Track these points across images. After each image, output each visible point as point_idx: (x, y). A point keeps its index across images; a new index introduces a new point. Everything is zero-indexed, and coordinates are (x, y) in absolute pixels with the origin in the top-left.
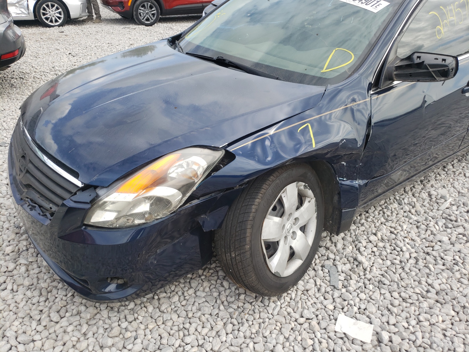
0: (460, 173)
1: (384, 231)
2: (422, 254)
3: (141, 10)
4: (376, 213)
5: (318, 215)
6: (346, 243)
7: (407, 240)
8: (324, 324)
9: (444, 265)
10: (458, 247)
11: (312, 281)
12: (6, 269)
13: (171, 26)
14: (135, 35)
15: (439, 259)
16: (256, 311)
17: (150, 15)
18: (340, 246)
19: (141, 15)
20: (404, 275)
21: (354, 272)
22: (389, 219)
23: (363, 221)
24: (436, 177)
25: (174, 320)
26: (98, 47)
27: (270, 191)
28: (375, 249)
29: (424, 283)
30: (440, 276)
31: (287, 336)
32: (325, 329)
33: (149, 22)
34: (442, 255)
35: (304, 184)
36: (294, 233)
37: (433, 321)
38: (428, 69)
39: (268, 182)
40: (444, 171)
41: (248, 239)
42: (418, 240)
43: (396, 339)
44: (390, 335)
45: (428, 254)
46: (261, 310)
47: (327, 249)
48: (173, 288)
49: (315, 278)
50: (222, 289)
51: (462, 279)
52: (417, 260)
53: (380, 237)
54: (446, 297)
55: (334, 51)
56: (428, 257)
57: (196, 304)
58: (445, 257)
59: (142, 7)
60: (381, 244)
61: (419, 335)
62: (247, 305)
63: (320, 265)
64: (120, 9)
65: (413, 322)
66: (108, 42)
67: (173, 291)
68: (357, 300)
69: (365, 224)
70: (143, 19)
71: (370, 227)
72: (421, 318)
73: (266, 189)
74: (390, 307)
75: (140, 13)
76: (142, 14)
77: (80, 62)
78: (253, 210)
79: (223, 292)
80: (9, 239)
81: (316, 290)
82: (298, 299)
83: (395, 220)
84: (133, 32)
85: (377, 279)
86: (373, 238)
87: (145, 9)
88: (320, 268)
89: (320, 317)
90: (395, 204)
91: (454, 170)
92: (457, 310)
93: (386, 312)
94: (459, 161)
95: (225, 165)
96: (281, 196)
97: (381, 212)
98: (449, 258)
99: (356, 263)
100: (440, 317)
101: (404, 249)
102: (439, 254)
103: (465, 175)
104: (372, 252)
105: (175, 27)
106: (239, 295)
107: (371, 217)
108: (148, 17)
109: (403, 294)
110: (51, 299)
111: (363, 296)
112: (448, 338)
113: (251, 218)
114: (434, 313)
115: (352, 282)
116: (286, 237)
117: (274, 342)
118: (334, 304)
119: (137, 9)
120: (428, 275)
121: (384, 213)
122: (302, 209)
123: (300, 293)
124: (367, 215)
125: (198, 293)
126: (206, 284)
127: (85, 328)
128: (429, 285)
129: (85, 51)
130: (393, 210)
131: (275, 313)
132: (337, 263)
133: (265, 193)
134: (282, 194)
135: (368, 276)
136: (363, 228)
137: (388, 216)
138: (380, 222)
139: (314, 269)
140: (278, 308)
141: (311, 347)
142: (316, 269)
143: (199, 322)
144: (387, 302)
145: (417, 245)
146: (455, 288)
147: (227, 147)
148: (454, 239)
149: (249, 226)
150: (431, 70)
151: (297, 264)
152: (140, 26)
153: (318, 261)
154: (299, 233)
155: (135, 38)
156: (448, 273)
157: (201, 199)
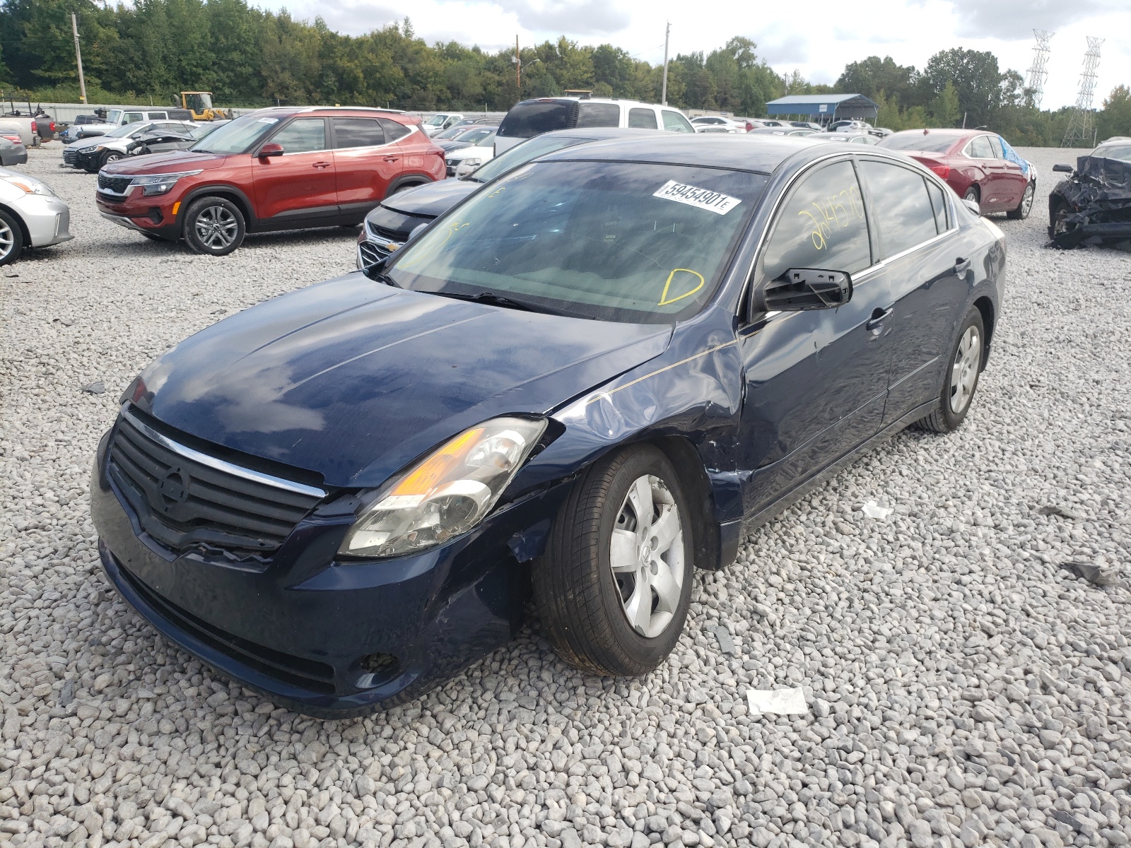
0: (894, 471)
1: (791, 567)
2: (856, 592)
3: (202, 223)
4: (772, 542)
5: (683, 533)
6: (731, 591)
7: (830, 577)
8: (726, 706)
9: (891, 602)
10: (908, 575)
11: (691, 652)
12: (110, 714)
13: (274, 253)
14: (196, 275)
15: (883, 595)
16: (611, 706)
17: (224, 232)
18: (723, 596)
19: (201, 234)
20: (834, 624)
21: (757, 631)
22: (794, 549)
23: (752, 557)
24: (856, 480)
25: (473, 739)
26: (118, 304)
27: (616, 486)
28: (782, 595)
29: (867, 631)
30: (888, 618)
31: (672, 731)
32: (730, 712)
33: (220, 248)
34: (886, 589)
35: (658, 479)
36: (653, 563)
37: (889, 675)
38: (812, 291)
39: (610, 472)
40: (868, 470)
41: (593, 563)
42: (847, 574)
43: (841, 707)
44: (831, 704)
45: (865, 591)
46: (619, 704)
47: (704, 603)
48: (454, 696)
49: (695, 647)
50: (541, 684)
51: (921, 618)
52: (850, 600)
53: (785, 577)
54: (902, 644)
55: (672, 273)
56: (866, 595)
57: (505, 712)
58: (892, 591)
59: (204, 216)
60: (790, 587)
61: (873, 696)
62: (592, 700)
63: (699, 627)
64: (152, 223)
65: (861, 683)
66: (138, 292)
67: (456, 700)
68: (771, 667)
69: (757, 560)
70: (207, 241)
71: (766, 564)
72: (871, 675)
73: (611, 480)
74: (822, 669)
75: (199, 230)
76: (203, 231)
77: (89, 335)
78: (596, 516)
79: (546, 688)
80: (91, 666)
81: (702, 663)
82: (675, 679)
83: (805, 551)
84: (189, 270)
85: (795, 635)
86: (774, 579)
87: (211, 219)
88: (700, 633)
89: (718, 698)
90: (799, 527)
91: (884, 467)
92: (920, 657)
93: (818, 676)
94: (888, 453)
95: (547, 445)
96: (629, 498)
97: (779, 541)
98: (897, 592)
99: (756, 617)
100: (898, 669)
101: (828, 588)
102: (882, 589)
103: (901, 473)
104: (778, 600)
105: (283, 256)
106: (575, 688)
107: (764, 550)
108: (217, 237)
109: (838, 649)
110: (230, 743)
111: (778, 661)
112: (914, 694)
113: (594, 528)
114: (889, 665)
115: (757, 644)
116: (643, 569)
117: (653, 743)
118: (736, 676)
119: (194, 219)
120: (871, 620)
121: (784, 542)
122: (661, 521)
123: (675, 671)
124: (757, 547)
125: (503, 696)
126: (511, 681)
127: (314, 775)
128: (875, 633)
129: (90, 313)
130: (798, 536)
131: (644, 703)
132: (726, 620)
133: (609, 488)
134: (631, 495)
135: (780, 632)
136: (754, 568)
137: (792, 546)
138: (779, 555)
139: (690, 636)
140: (646, 697)
141: (715, 738)
142: (693, 635)
143: (518, 735)
144: (818, 665)
145: (847, 581)
146: (913, 631)
147: (551, 414)
148: (900, 565)
149: (593, 542)
150: (816, 292)
151: (665, 619)
152: (202, 257)
153: (693, 623)
154: (660, 563)
155: (198, 280)
156: (899, 613)
157: (516, 501)
